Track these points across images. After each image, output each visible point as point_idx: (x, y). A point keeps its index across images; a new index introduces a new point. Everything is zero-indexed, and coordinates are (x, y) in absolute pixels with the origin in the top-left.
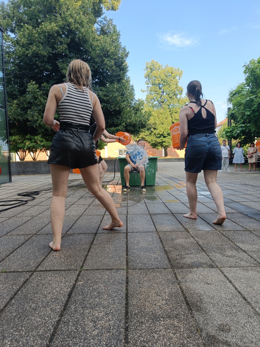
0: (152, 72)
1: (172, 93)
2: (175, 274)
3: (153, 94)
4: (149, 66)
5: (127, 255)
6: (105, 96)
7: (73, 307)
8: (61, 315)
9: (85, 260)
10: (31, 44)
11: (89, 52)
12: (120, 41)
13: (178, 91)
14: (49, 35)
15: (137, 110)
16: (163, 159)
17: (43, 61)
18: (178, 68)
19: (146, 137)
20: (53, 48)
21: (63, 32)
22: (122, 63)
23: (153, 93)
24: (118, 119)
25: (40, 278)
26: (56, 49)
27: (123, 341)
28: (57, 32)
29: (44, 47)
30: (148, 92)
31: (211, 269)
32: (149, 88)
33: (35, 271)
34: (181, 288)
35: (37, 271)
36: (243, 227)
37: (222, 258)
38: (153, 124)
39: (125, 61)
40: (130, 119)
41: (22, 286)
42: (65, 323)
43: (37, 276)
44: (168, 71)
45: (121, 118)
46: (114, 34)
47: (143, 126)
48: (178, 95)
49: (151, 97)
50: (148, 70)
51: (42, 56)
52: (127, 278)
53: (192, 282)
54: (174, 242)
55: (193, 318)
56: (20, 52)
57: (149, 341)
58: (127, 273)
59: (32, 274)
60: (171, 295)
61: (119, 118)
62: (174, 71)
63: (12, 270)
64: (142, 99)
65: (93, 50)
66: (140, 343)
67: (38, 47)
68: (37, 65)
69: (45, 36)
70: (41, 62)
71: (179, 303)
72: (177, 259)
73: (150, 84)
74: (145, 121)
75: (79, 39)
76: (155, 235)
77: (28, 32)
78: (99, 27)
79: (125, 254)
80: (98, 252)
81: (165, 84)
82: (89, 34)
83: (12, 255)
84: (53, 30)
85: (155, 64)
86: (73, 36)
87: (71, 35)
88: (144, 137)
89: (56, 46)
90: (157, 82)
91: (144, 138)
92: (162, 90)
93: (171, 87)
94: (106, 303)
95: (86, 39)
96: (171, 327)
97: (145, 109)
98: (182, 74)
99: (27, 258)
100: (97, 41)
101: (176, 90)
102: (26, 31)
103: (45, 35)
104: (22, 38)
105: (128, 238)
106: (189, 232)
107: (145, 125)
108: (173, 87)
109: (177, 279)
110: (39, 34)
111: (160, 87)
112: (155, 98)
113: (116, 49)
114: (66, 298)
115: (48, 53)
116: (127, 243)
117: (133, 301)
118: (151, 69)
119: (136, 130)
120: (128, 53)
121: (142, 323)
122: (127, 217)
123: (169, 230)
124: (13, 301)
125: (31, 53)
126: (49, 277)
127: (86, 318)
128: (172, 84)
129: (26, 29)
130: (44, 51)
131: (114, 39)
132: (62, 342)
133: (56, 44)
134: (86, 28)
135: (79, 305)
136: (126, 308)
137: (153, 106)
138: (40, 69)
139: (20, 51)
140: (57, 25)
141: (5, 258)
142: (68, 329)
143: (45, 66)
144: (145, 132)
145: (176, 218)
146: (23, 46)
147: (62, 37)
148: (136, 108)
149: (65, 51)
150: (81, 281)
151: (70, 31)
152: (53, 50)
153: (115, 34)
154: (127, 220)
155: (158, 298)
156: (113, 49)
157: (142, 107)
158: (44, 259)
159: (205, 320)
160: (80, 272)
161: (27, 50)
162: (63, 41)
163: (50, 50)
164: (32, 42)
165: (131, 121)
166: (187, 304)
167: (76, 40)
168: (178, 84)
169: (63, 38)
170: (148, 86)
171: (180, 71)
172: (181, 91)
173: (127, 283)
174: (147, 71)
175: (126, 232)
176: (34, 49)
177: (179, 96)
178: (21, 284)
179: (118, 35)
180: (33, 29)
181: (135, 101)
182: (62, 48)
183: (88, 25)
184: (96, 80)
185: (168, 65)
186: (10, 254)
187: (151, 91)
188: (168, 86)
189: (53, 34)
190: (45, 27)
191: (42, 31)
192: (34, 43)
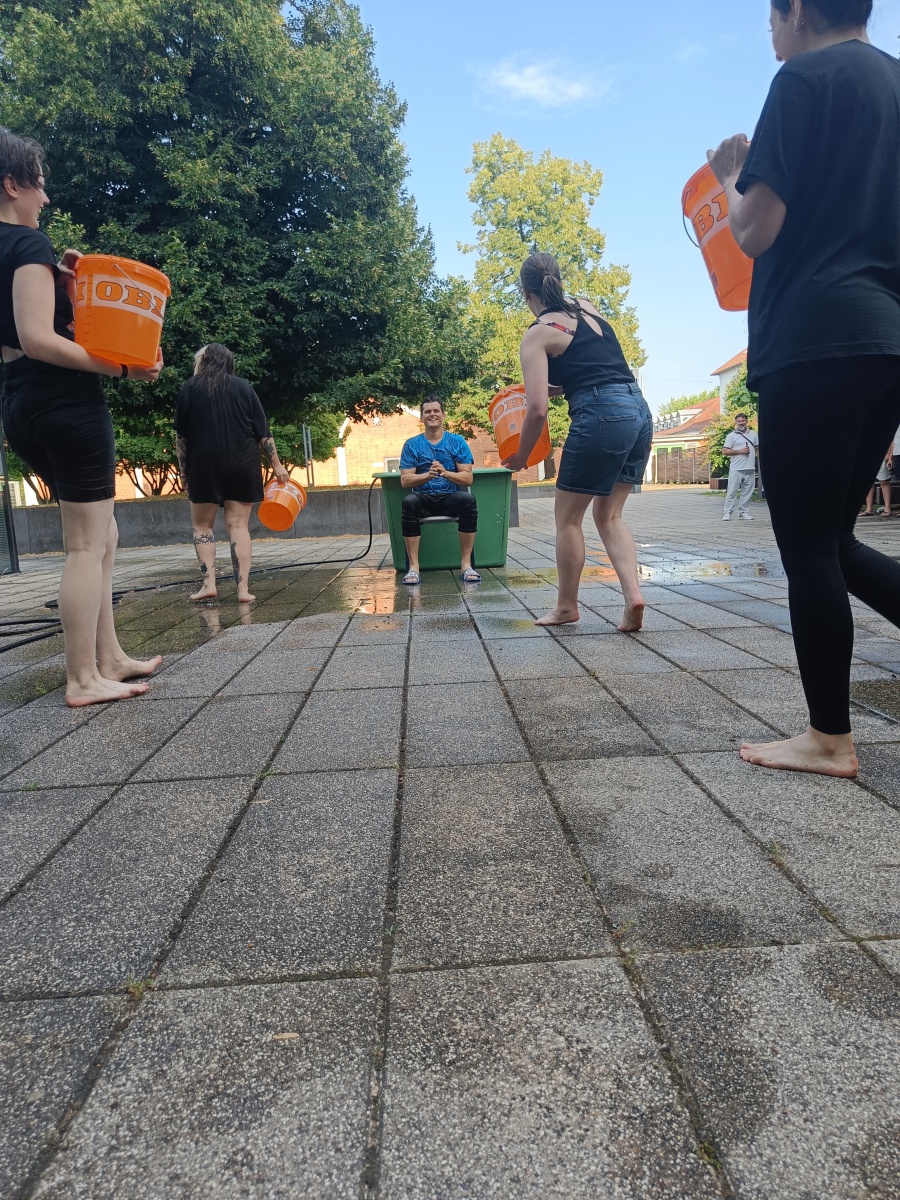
0: (493, 179)
1: (568, 253)
2: (541, 773)
3: (499, 259)
4: (483, 157)
5: (403, 737)
6: (328, 264)
7: (243, 851)
8: (212, 867)
9: (274, 755)
10: (55, 81)
11: (264, 108)
12: (373, 66)
13: (587, 244)
14: (117, 45)
15: (443, 315)
16: (540, 487)
17: (102, 144)
18: (586, 163)
19: (480, 413)
20: (134, 94)
21: (166, 33)
22: (383, 146)
23: (500, 255)
24: (378, 346)
25: (142, 797)
26: (145, 98)
27: (383, 906)
28: (146, 34)
29: (103, 92)
30: (484, 251)
31: (648, 759)
32: (486, 239)
33: (125, 783)
34: (553, 801)
35: (133, 783)
36: (766, 661)
37: (685, 732)
38: (503, 365)
39: (393, 136)
40: (419, 346)
41: (90, 817)
42: (223, 881)
43: (134, 793)
44: (550, 174)
45: (386, 341)
46: (352, 38)
47: (467, 371)
48: (589, 259)
49: (492, 268)
50: (480, 170)
51: (96, 125)
52: (400, 787)
53: (587, 786)
54: (548, 702)
55: (579, 857)
56: (16, 109)
57: (452, 903)
58: (400, 776)
59: (117, 791)
60: (522, 815)
61: (382, 345)
62: (572, 172)
63: (56, 784)
64: (462, 277)
65: (279, 100)
66: (427, 907)
67: (81, 91)
68: (80, 158)
69: (101, 49)
70: (94, 147)
71: (543, 830)
72: (550, 741)
73: (488, 223)
74: (472, 354)
75: (226, 58)
76: (493, 689)
77: (42, 38)
78: (298, 15)
79: (396, 735)
80: (315, 734)
81: (543, 219)
82: (263, 43)
83: (50, 751)
84: (131, 25)
85: (506, 149)
86: (204, 51)
87: (196, 46)
88: (474, 410)
89: (142, 86)
90: (513, 215)
91: (473, 415)
92: (533, 243)
93: (563, 231)
94: (337, 840)
95: (251, 59)
96: (514, 875)
97: (474, 310)
98: (600, 183)
99: (98, 755)
100: (292, 66)
101: (578, 241)
102: (34, 32)
103: (100, 43)
104: (20, 59)
105: (409, 698)
106: (596, 678)
107: (470, 365)
108: (570, 231)
109: (545, 782)
110: (82, 42)
111: (525, 232)
112: (507, 272)
113: (358, 93)
114: (223, 835)
115: (117, 113)
116: (404, 709)
117: (414, 833)
118: (490, 167)
119: (442, 384)
120: (404, 108)
121: (436, 871)
122: (408, 649)
123: (536, 674)
124: (70, 846)
125: (55, 116)
126: (168, 793)
127: (281, 870)
128: (567, 220)
129: (32, 26)
130: (105, 108)
131: (354, 58)
132: (216, 915)
133: (142, 79)
134: (251, 18)
135: (260, 846)
136: (395, 847)
137: (499, 302)
138: (91, 173)
139: (18, 109)
140: (143, 10)
141: (29, 760)
142: (233, 891)
143: (108, 160)
144: (475, 393)
145: (564, 647)
146: (26, 89)
147: (166, 55)
148: (440, 308)
149: (179, 106)
150: (264, 798)
151: (193, 31)
152: (134, 103)
153: (354, 41)
154: (408, 657)
155: (485, 823)
156: (347, 94)
157: (461, 306)
158: (151, 756)
159: (608, 859)
160: (262, 779)
161: (41, 104)
162: (168, 66)
163: (124, 102)
164: (59, 72)
165: (422, 352)
166: (567, 830)
167: (217, 66)
168: (586, 219)
169: (168, 57)
170: (483, 229)
171: (594, 172)
172: (599, 244)
173: (400, 796)
174: (475, 175)
175: (402, 684)
176: (67, 98)
177: (589, 265)
178: (88, 811)
179: (364, 43)
180: (57, 24)
181: (436, 284)
182: (165, 93)
183: (255, 9)
184: (297, 211)
185: (549, 152)
186: (45, 749)
187: (494, 248)
188: (552, 230)
189: (132, 41)
190: (100, 16)
191: (92, 30)
192: (64, 76)
